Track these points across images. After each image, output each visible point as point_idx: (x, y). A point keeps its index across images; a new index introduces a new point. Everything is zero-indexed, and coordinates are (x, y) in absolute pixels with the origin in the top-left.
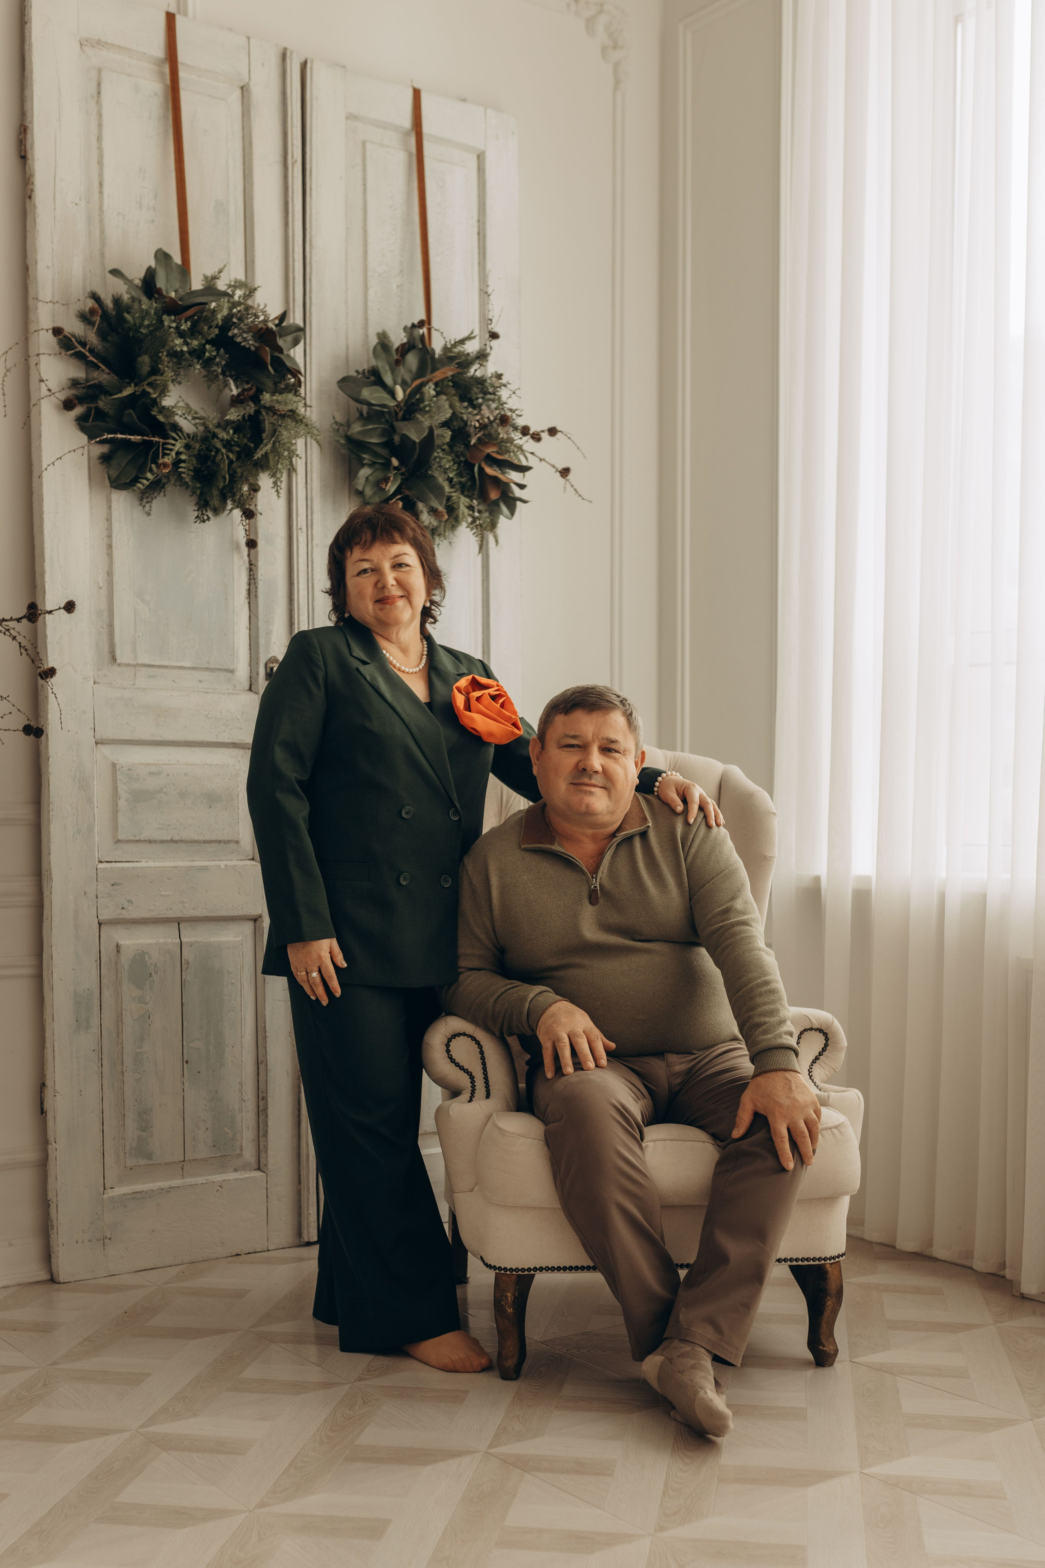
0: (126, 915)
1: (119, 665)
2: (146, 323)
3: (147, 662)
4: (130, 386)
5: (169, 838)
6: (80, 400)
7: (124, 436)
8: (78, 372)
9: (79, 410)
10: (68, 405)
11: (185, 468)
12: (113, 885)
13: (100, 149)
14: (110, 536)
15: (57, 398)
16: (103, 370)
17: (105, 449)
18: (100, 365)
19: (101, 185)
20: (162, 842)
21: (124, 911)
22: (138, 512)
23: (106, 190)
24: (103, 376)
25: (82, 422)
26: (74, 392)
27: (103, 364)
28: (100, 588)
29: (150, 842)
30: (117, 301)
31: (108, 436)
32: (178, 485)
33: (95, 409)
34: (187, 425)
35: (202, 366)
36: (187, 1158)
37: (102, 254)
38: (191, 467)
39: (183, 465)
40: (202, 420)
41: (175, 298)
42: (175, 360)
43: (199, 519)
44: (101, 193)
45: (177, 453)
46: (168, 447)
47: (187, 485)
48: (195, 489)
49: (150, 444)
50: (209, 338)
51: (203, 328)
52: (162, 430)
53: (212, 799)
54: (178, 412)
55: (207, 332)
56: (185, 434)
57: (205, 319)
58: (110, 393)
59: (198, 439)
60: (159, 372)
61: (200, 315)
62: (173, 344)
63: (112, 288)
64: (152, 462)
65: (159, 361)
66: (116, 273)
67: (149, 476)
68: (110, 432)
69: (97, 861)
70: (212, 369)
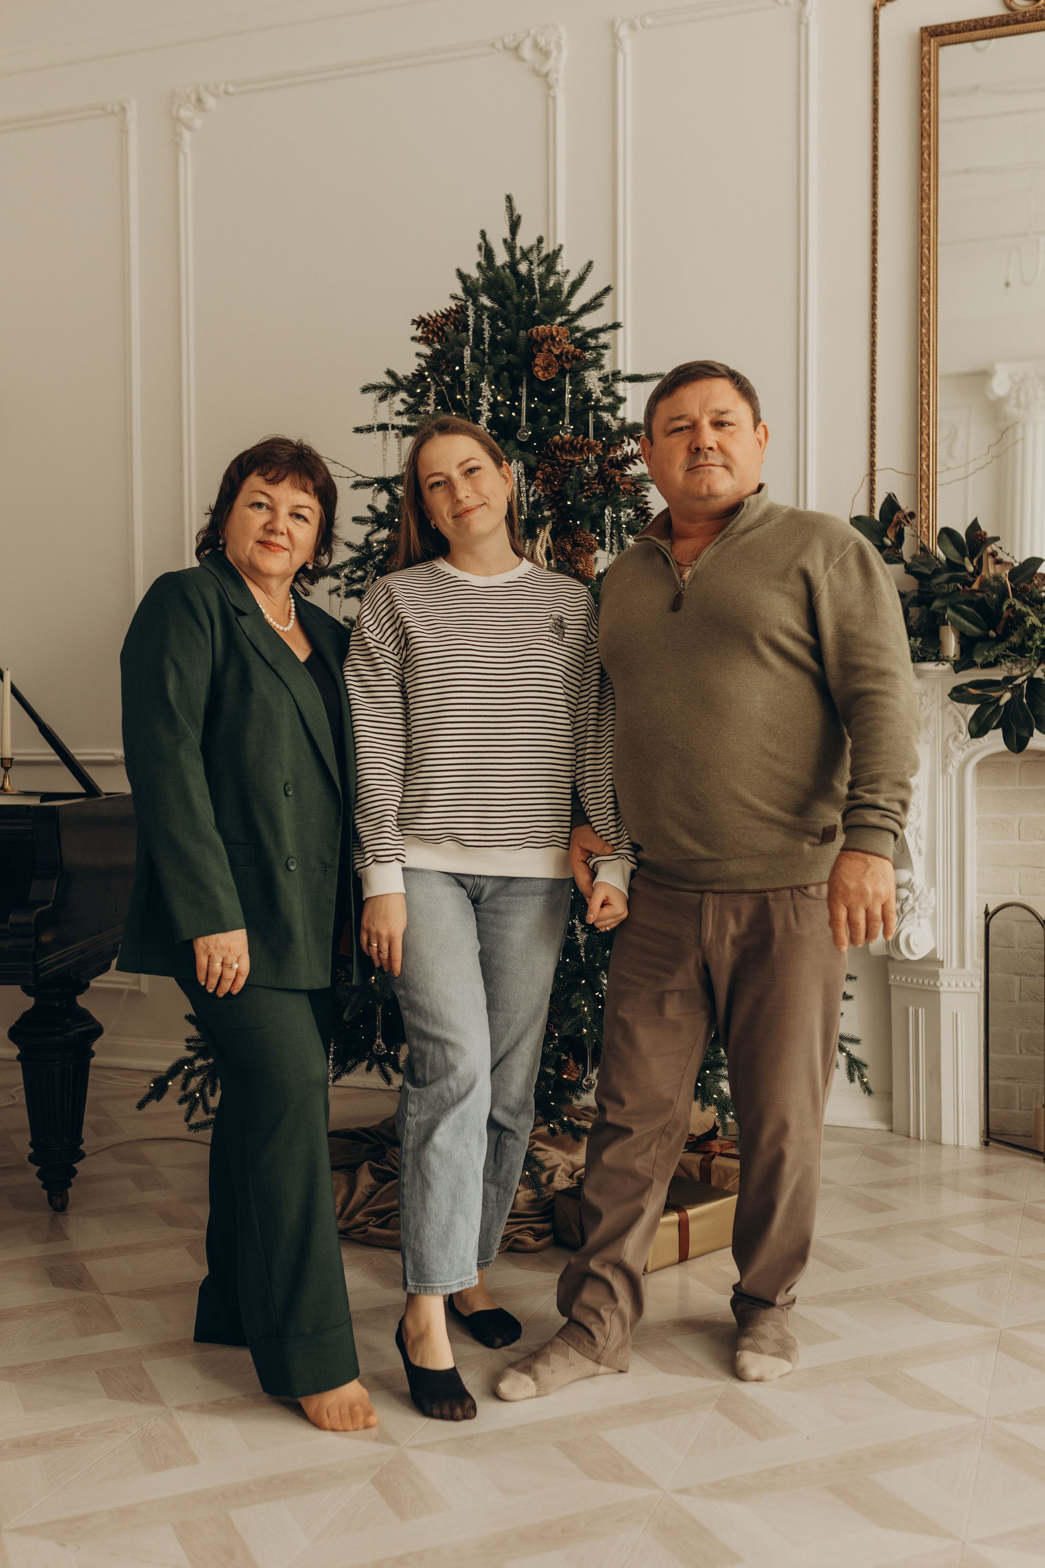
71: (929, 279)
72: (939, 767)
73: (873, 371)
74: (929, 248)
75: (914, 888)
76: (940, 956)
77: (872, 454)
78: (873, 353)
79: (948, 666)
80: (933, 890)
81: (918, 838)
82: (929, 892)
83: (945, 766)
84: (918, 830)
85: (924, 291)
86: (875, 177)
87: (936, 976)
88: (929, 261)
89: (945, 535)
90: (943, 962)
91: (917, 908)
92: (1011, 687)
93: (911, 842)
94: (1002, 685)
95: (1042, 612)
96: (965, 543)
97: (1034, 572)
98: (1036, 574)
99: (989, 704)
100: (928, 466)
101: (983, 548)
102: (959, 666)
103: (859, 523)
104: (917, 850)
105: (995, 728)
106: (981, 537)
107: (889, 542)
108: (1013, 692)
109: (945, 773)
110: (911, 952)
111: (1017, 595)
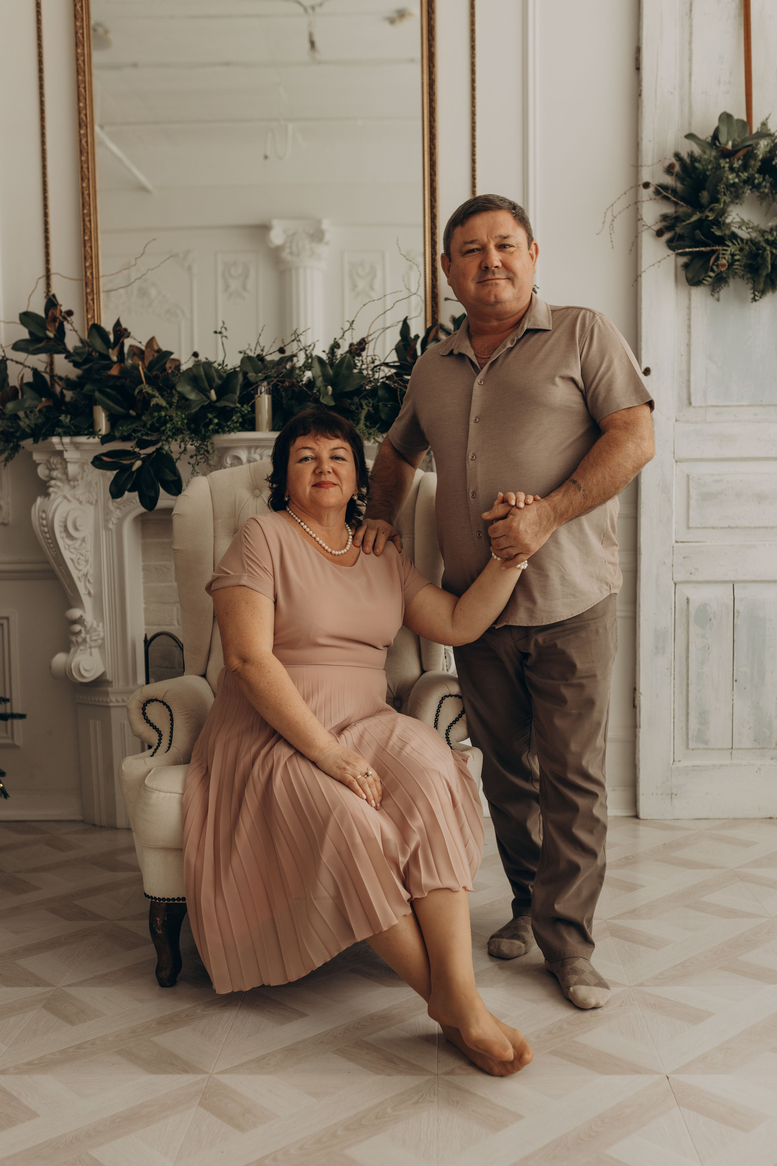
0: (693, 578)
1: (694, 407)
2: (710, 167)
3: (714, 404)
4: (696, 214)
5: (727, 526)
6: (669, 229)
7: (697, 249)
8: (668, 209)
9: (667, 236)
10: (659, 233)
11: (738, 265)
12: (684, 558)
13: (691, 50)
14: (689, 319)
15: (653, 230)
16: (682, 206)
17: (683, 260)
18: (679, 202)
19: (690, 75)
20: (722, 528)
21: (692, 576)
22: (710, 300)
23: (694, 78)
24: (684, 209)
25: (671, 244)
26: (664, 224)
27: (681, 201)
28: (682, 355)
29: (713, 528)
30: (691, 155)
31: (687, 250)
32: (737, 278)
33: (676, 233)
34: (743, 234)
35: (754, 190)
36: (734, 747)
37: (690, 124)
38: (742, 264)
39: (737, 263)
40: (755, 229)
41: (730, 146)
42: (733, 189)
43: (754, 300)
44: (690, 80)
45: (733, 255)
46: (724, 252)
47: (743, 277)
48: (748, 279)
49: (713, 252)
50: (755, 169)
51: (753, 162)
52: (721, 241)
53: (761, 498)
54: (735, 225)
55: (754, 166)
56: (739, 241)
57: (754, 156)
58: (684, 221)
59: (749, 243)
60: (718, 201)
61: (750, 154)
62: (727, 179)
63: (687, 148)
64: (713, 264)
65: (718, 192)
66: (690, 136)
67: (712, 274)
68: (689, 248)
69: (674, 541)
70: (761, 190)
71: (86, 115)
72: (101, 523)
73: (45, 190)
74: (85, 88)
75: (86, 623)
76: (109, 677)
77: (47, 261)
78: (44, 175)
79: (97, 440)
80: (101, 624)
81: (87, 583)
82: (98, 626)
83: (107, 521)
84: (86, 575)
85: (83, 124)
86: (39, 22)
87: (107, 694)
88: (85, 99)
89: (94, 331)
90: (112, 682)
91: (88, 640)
92: (142, 456)
93: (81, 586)
94: (133, 455)
95: (172, 395)
96: (112, 337)
97: (165, 364)
98: (168, 365)
99: (124, 470)
100: (92, 274)
101: (121, 341)
102: (105, 440)
103: (26, 318)
104: (87, 592)
105: (130, 491)
106: (120, 332)
107: (51, 335)
108: (144, 460)
109: (107, 528)
110: (82, 676)
111: (151, 381)
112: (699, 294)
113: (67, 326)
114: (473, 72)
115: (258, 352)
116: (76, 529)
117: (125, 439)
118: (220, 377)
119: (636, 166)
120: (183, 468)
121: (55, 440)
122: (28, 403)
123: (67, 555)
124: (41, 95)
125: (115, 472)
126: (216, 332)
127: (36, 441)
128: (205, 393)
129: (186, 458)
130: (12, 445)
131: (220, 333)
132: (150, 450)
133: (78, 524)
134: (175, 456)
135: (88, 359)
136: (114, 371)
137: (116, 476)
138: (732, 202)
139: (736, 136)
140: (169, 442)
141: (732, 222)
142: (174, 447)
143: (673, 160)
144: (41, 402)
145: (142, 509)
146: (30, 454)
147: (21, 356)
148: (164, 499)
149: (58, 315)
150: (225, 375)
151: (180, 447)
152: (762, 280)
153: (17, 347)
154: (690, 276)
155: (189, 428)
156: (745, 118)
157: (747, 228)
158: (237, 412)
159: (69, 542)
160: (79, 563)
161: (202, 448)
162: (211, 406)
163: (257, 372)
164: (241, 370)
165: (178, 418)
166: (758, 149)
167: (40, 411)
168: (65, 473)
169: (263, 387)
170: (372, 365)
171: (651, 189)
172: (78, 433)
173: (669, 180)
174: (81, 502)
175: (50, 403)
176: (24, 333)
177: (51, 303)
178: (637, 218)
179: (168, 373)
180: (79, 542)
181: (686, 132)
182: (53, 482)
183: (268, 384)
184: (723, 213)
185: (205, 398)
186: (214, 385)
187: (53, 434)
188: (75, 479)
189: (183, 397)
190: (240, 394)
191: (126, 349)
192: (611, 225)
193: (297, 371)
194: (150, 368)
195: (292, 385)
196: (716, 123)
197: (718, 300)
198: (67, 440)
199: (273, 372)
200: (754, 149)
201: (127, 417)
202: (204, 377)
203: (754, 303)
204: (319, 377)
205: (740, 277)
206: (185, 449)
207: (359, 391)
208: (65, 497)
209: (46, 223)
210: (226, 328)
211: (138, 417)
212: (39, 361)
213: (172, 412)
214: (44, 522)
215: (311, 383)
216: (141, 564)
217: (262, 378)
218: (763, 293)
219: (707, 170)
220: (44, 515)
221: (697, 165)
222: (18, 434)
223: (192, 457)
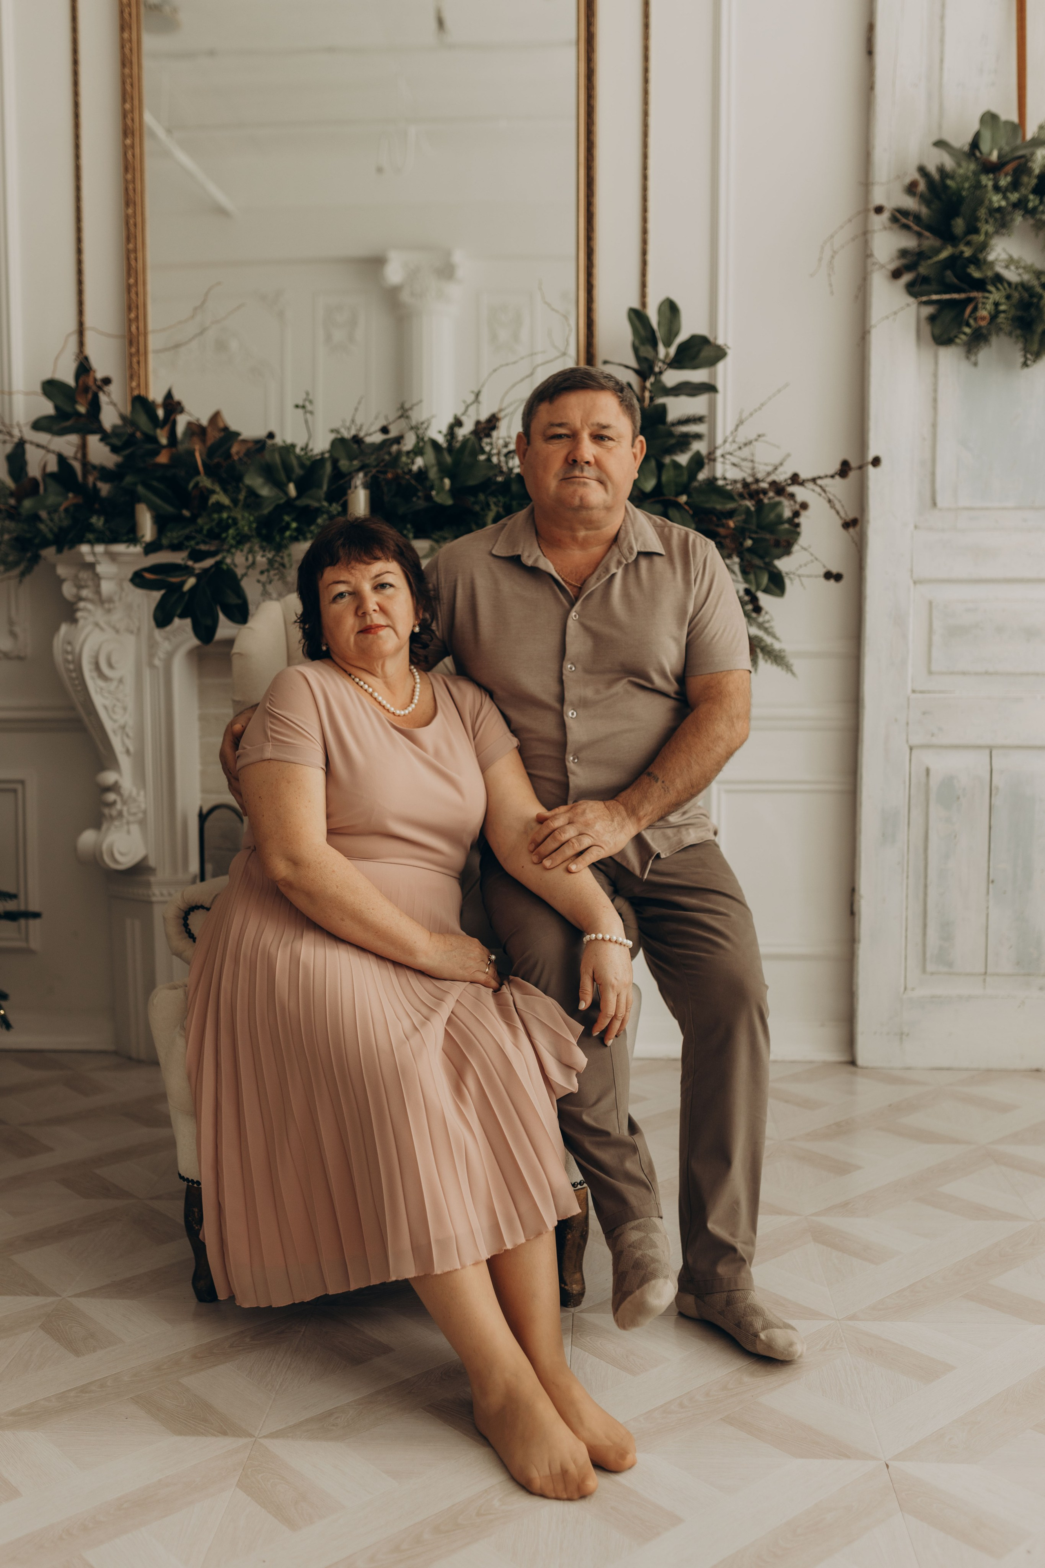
0: (935, 741)
1: (940, 509)
2: (966, 185)
3: (968, 505)
4: (947, 249)
5: (983, 671)
6: (908, 268)
7: (947, 296)
8: (909, 242)
9: (907, 278)
10: (896, 274)
11: (1003, 318)
12: (924, 714)
13: (943, 28)
14: (935, 391)
15: (887, 269)
16: (927, 237)
17: (928, 310)
18: (924, 232)
19: (942, 61)
20: (977, 673)
21: (933, 738)
22: (965, 365)
23: (946, 64)
24: (930, 241)
25: (912, 289)
26: (903, 261)
27: (926, 231)
28: (927, 441)
29: (964, 674)
30: (941, 170)
31: (935, 297)
32: (1002, 335)
33: (918, 275)
34: (1011, 275)
35: (1028, 216)
36: (989, 971)
37: (940, 127)
38: (1010, 316)
39: (1002, 315)
40: (1027, 269)
41: (994, 157)
42: (998, 215)
43: (1025, 365)
44: (941, 69)
45: (996, 304)
46: (984, 300)
47: (1010, 334)
48: (1017, 337)
49: (969, 300)
50: (1030, 188)
51: (1025, 179)
52: (980, 285)
53: (1030, 633)
54: (1000, 263)
55: (1028, 184)
56: (1006, 285)
57: (1028, 171)
58: (930, 258)
59: (1020, 288)
60: (976, 231)
61: (1022, 168)
62: (991, 201)
63: (935, 160)
64: (970, 316)
65: (977, 219)
66: (940, 144)
67: (967, 330)
68: (937, 293)
69: (909, 690)
70: (1038, 216)
71: (133, 120)
72: (144, 658)
74: (132, 85)
75: (122, 791)
76: (152, 864)
77: (81, 313)
79: (139, 549)
80: (142, 793)
81: (125, 737)
82: (138, 794)
83: (151, 656)
84: (123, 728)
85: (128, 132)
87: (148, 885)
88: (133, 99)
89: (139, 404)
90: (156, 870)
91: (125, 813)
92: (197, 571)
93: (116, 742)
94: (186, 570)
95: (238, 490)
96: (160, 413)
97: (230, 448)
98: (234, 449)
99: (173, 590)
100: (138, 328)
101: (172, 418)
102: (150, 549)
103: (51, 387)
104: (124, 750)
105: (182, 616)
106: (172, 406)
107: (82, 409)
108: (199, 577)
109: (152, 666)
110: (116, 861)
111: (211, 471)
112: (950, 357)
113: (103, 398)
114: (646, 58)
115: (353, 432)
116: (110, 666)
117: (175, 547)
118: (302, 465)
119: (866, 183)
120: (250, 587)
121: (85, 548)
122: (51, 500)
123: (99, 701)
124: (76, 94)
125: (162, 592)
126: (297, 406)
127: (60, 551)
128: (281, 487)
129: (254, 574)
130: (29, 555)
131: (303, 407)
132: (208, 563)
133: (114, 660)
134: (239, 572)
135: (130, 441)
136: (163, 458)
137: (163, 597)
138: (997, 232)
139: (1003, 142)
140: (233, 554)
141: (996, 260)
142: (238, 560)
143: (916, 176)
144: (67, 498)
145: (195, 642)
146: (53, 567)
147: (43, 438)
148: (225, 628)
149: (91, 383)
150: (308, 463)
151: (247, 559)
152: (1036, 338)
153: (38, 425)
154: (937, 332)
155: (259, 535)
156: (1015, 118)
157: (1017, 268)
158: (323, 513)
159: (101, 683)
160: (114, 712)
161: (276, 561)
162: (289, 505)
163: (351, 458)
164: (331, 456)
165: (245, 520)
166: (1034, 162)
167: (66, 510)
168: (98, 591)
169: (359, 479)
170: (505, 451)
171: (886, 215)
172: (115, 539)
173: (910, 203)
174: (117, 631)
175: (79, 500)
176: (47, 408)
177: (84, 368)
178: (865, 254)
179: (234, 461)
180: (115, 684)
181: (935, 138)
182: (82, 605)
183: (366, 475)
184: (984, 247)
185: (281, 494)
186: (294, 476)
187: (81, 540)
188: (110, 600)
189: (252, 493)
190: (329, 488)
191: (180, 429)
192: (831, 262)
193: (404, 459)
194: (211, 452)
195: (397, 477)
196: (975, 126)
197: (975, 364)
198: (100, 549)
199: (371, 460)
200: (1027, 161)
201: (179, 519)
202: (280, 466)
203: (1026, 370)
204: (433, 466)
205: (1006, 333)
206: (254, 563)
207: (486, 485)
208: (97, 625)
209: (79, 262)
210: (311, 402)
211: (193, 519)
212: (67, 444)
213: (238, 514)
214: (70, 657)
215: (422, 474)
216: (196, 712)
217: (356, 468)
218: (1037, 356)
219: (963, 188)
220: (69, 648)
221: (949, 182)
222: (37, 541)
223: (262, 572)
